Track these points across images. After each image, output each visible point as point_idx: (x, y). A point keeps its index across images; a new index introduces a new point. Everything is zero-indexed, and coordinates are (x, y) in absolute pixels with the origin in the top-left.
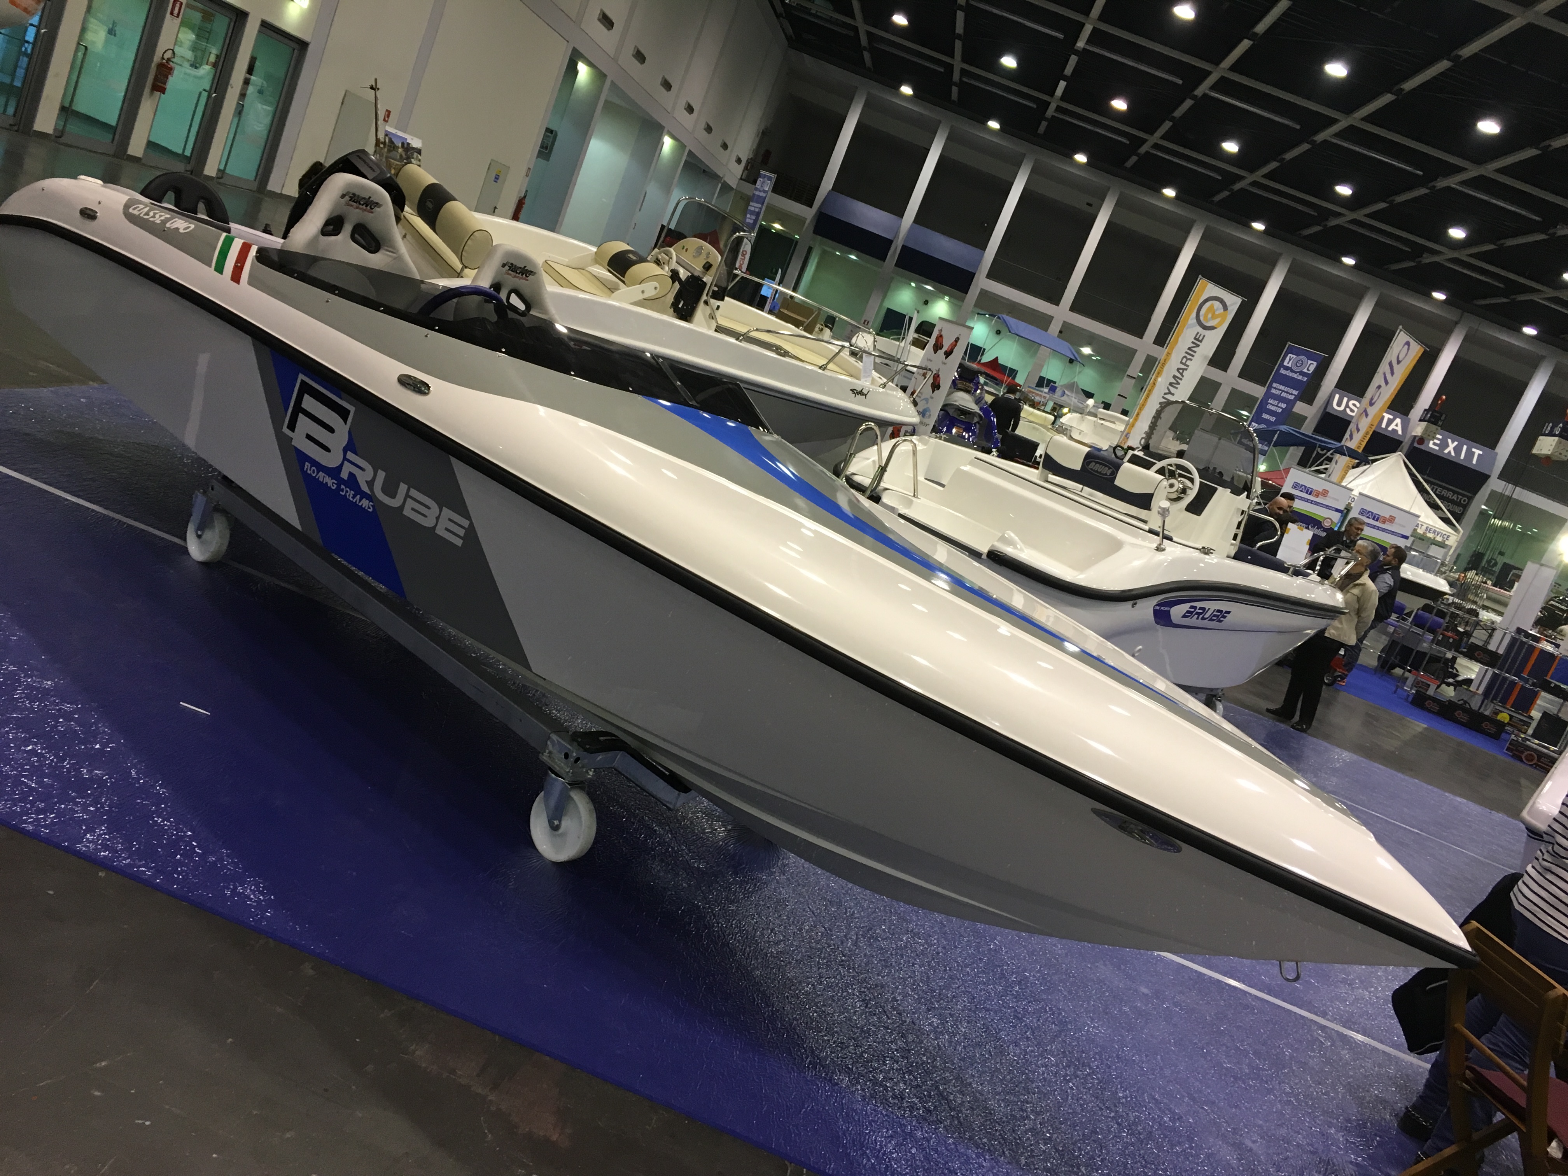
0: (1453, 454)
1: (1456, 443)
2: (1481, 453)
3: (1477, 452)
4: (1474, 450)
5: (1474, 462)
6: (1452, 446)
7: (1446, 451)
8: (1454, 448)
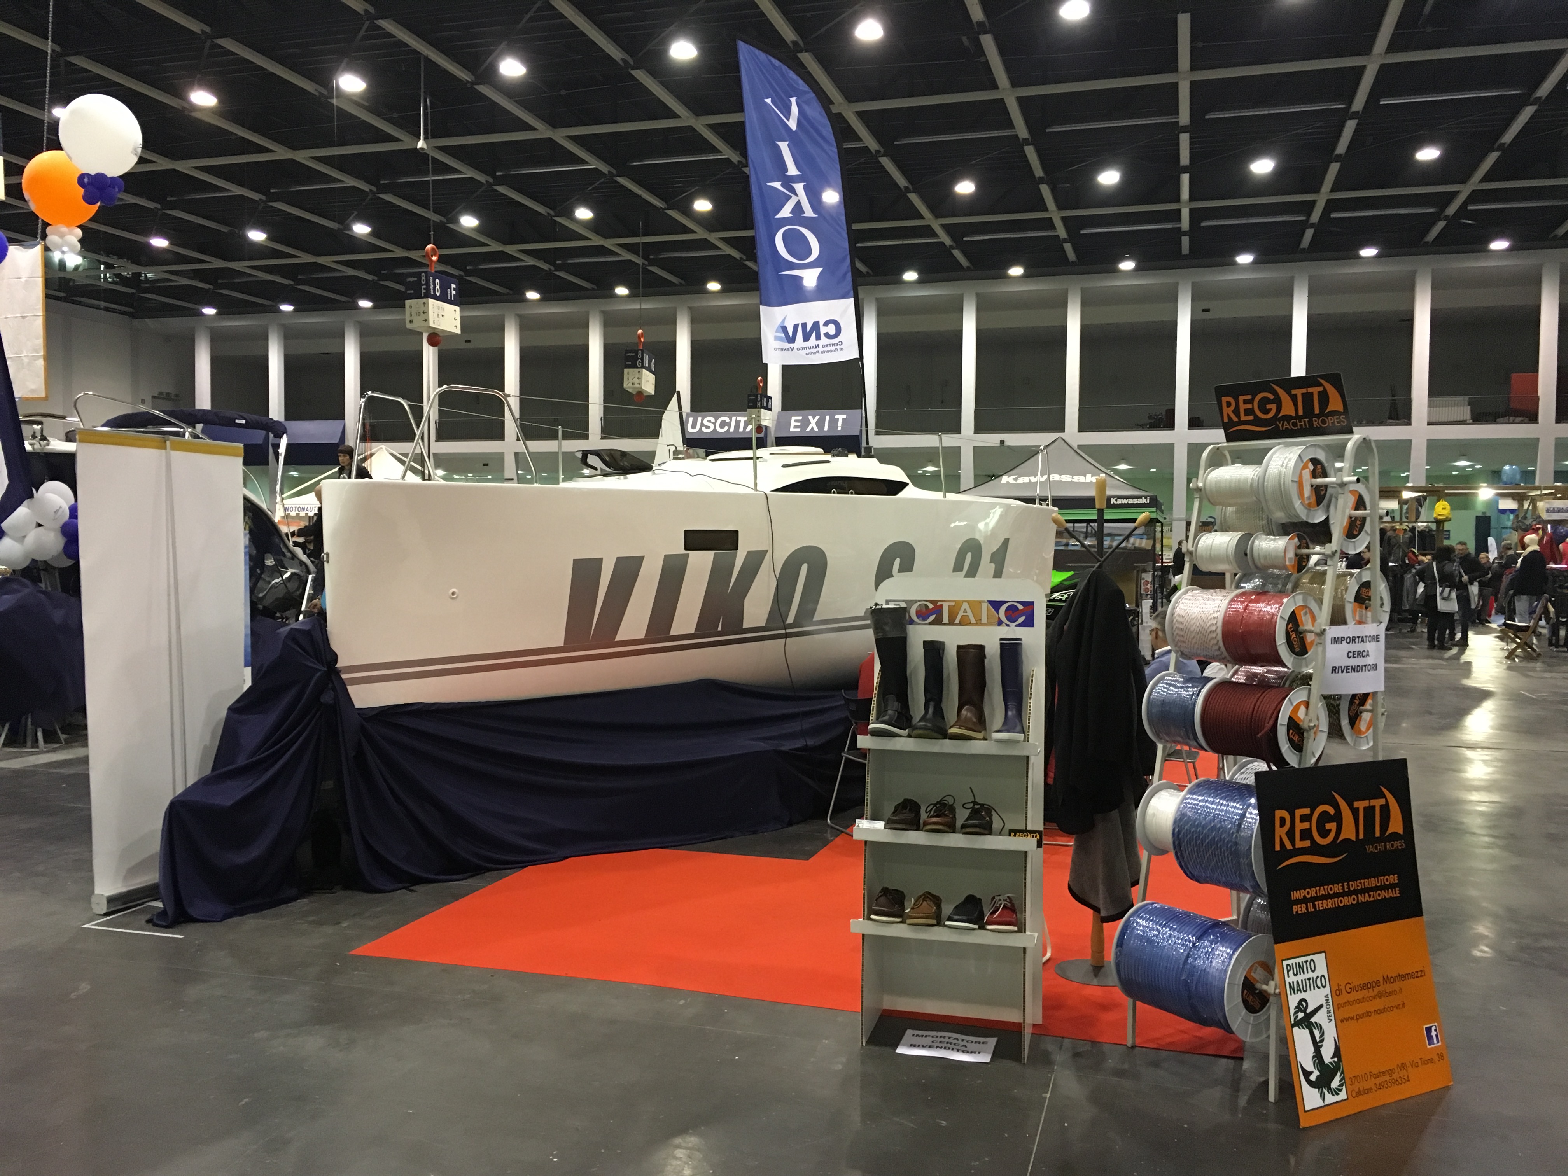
0: (816, 429)
1: (817, 417)
2: (845, 416)
3: (840, 417)
4: (837, 417)
5: (839, 428)
6: (813, 421)
7: (809, 429)
8: (817, 423)
